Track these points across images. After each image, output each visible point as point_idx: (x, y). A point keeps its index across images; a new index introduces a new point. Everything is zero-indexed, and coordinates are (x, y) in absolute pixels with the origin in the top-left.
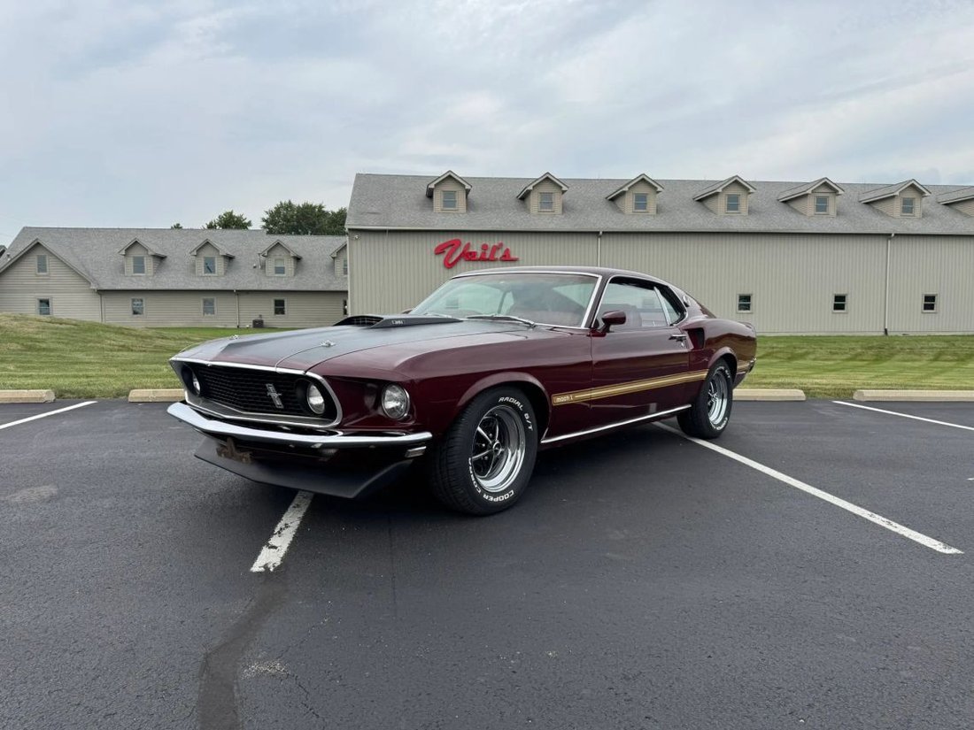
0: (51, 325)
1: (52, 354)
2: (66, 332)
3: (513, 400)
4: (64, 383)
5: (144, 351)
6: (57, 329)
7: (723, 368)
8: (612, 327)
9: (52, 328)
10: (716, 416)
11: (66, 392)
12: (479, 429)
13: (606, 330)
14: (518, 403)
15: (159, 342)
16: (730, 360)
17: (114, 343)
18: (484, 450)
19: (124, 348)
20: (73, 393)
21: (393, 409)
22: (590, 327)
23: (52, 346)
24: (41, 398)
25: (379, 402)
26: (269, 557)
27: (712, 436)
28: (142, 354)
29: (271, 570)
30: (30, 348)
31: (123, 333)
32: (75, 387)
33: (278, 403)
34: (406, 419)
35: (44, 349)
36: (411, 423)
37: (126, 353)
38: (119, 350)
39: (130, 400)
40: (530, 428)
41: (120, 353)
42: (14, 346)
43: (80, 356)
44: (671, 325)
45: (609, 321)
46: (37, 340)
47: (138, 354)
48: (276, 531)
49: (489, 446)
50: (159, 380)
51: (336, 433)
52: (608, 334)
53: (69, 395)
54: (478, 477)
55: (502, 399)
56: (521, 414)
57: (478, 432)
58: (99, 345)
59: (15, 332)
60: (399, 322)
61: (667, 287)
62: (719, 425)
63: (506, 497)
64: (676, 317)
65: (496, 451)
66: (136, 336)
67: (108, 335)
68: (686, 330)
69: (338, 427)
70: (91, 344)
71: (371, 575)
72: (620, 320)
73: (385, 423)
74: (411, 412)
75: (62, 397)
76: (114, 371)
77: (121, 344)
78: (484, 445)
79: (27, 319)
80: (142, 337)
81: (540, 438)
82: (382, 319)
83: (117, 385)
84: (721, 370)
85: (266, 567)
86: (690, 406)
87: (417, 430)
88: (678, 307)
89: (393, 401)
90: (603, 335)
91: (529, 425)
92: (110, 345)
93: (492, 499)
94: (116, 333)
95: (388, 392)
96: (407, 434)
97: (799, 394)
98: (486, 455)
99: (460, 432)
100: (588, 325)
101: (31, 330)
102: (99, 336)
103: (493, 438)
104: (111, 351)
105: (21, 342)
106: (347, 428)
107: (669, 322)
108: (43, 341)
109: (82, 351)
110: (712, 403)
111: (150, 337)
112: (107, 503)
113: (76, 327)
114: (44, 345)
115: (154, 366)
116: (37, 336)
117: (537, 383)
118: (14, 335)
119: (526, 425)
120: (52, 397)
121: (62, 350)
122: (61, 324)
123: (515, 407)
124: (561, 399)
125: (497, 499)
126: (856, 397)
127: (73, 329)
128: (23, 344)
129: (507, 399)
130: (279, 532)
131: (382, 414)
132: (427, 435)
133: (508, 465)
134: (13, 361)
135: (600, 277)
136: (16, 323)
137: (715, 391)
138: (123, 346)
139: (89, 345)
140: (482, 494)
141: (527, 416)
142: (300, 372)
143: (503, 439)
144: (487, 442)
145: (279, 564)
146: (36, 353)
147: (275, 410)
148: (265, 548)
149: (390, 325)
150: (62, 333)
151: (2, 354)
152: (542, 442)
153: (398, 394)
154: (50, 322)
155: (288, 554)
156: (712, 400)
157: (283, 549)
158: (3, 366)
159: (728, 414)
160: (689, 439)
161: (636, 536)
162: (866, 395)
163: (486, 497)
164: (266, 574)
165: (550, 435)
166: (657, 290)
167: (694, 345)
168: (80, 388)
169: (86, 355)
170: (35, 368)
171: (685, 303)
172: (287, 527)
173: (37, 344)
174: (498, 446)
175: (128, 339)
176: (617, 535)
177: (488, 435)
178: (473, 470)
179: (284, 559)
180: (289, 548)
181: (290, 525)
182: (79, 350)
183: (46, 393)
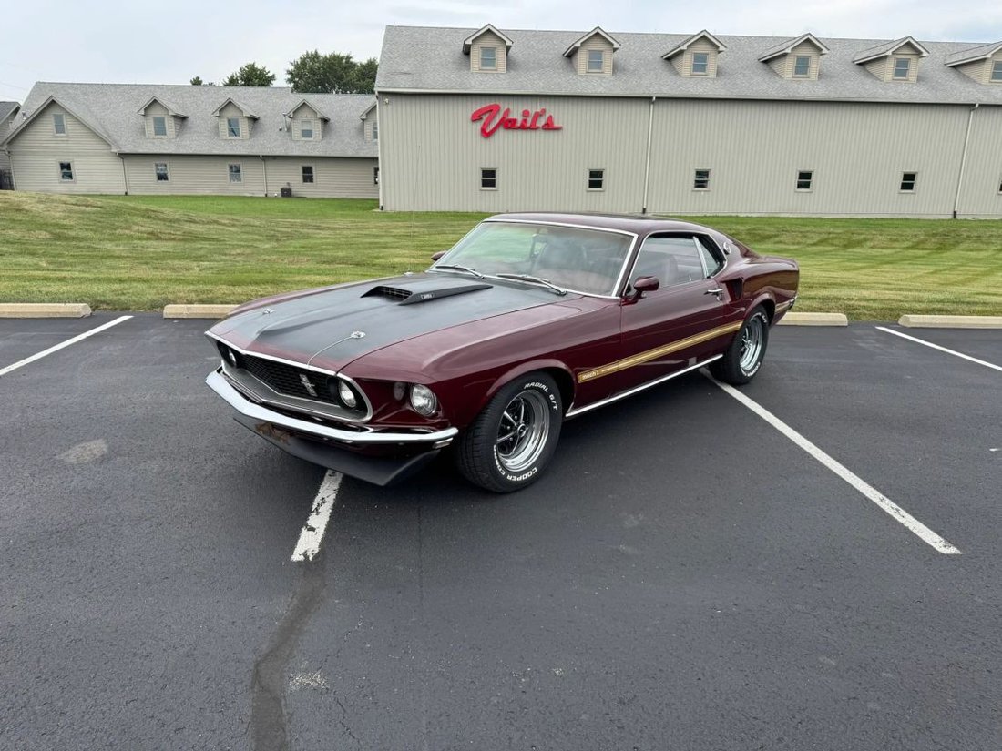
0: (77, 207)
1: (82, 244)
2: (93, 216)
3: (539, 385)
4: (98, 289)
5: (174, 239)
6: (83, 212)
7: (760, 314)
8: (644, 294)
9: (78, 212)
10: (748, 362)
11: (102, 302)
12: (506, 413)
13: (638, 297)
14: (544, 387)
15: (187, 227)
16: (768, 306)
17: (141, 228)
18: (508, 432)
19: (154, 236)
20: (108, 304)
21: (420, 408)
22: (621, 295)
23: (82, 234)
24: (78, 313)
25: (407, 397)
26: (308, 543)
27: (741, 382)
28: (172, 243)
29: (311, 558)
30: (59, 237)
31: (149, 217)
32: (110, 297)
33: (312, 391)
34: (435, 416)
35: (73, 238)
36: (436, 421)
37: (155, 243)
38: (150, 239)
39: (165, 316)
40: (555, 407)
41: (150, 243)
42: (43, 235)
43: (109, 245)
44: (708, 277)
45: (640, 290)
46: (64, 227)
47: (167, 243)
48: (314, 507)
49: (513, 429)
50: (192, 287)
51: (367, 430)
52: (639, 301)
53: (105, 306)
54: (501, 455)
55: (527, 386)
56: (546, 396)
57: (505, 417)
58: (126, 232)
59: (42, 217)
60: (427, 296)
61: (707, 236)
62: (751, 371)
63: (529, 475)
64: (714, 265)
65: (521, 433)
66: (164, 220)
67: (135, 219)
68: (723, 282)
69: (370, 423)
70: (120, 231)
71: (401, 568)
72: (653, 287)
73: (413, 420)
74: (438, 409)
75: (101, 310)
76: (144, 272)
77: (150, 230)
78: (509, 427)
79: (53, 201)
80: (170, 221)
81: (565, 411)
82: (408, 293)
83: (151, 294)
84: (758, 316)
85: (305, 554)
86: (721, 356)
87: (442, 426)
88: (718, 255)
89: (421, 399)
90: (634, 301)
91: (554, 405)
92: (138, 231)
93: (515, 478)
94: (143, 216)
95: (416, 390)
96: (434, 431)
97: (840, 318)
98: (512, 437)
99: (485, 422)
100: (620, 294)
101: (58, 215)
102: (126, 221)
103: (517, 421)
104: (140, 239)
105: (51, 229)
106: (378, 423)
107: (706, 274)
108: (71, 228)
109: (112, 240)
110: (745, 349)
111: (178, 221)
112: (155, 465)
114: (72, 233)
115: (183, 263)
116: (64, 222)
117: (562, 365)
118: (42, 221)
119: (551, 405)
120: (89, 311)
121: (91, 239)
122: (87, 206)
123: (540, 390)
124: (586, 377)
125: (520, 478)
126: (901, 321)
127: (100, 212)
128: (51, 233)
129: (533, 384)
130: (317, 509)
131: (411, 409)
132: (454, 431)
133: (530, 448)
134: (44, 254)
135: (636, 236)
136: (41, 206)
137: (750, 338)
138: (152, 233)
139: (117, 232)
140: (506, 475)
141: (552, 397)
142: (332, 373)
143: (528, 421)
144: (512, 425)
145: (317, 551)
146: (65, 243)
147: (308, 396)
148: (304, 531)
149: (419, 301)
150: (88, 218)
151: (32, 244)
152: (567, 415)
153: (426, 391)
154: (76, 205)
155: (325, 539)
156: (746, 346)
157: (321, 531)
158: (35, 262)
159: (760, 359)
160: (719, 385)
161: (650, 523)
162: (912, 320)
163: (509, 477)
164: (306, 564)
165: (576, 407)
166: (696, 240)
167: (731, 297)
168: (115, 298)
169: (117, 245)
170: (66, 264)
171: (725, 251)
172: (324, 502)
173: (66, 231)
174: (523, 428)
175: (157, 224)
176: (631, 521)
177: (513, 418)
178: (497, 455)
179: (321, 545)
180: (326, 530)
181: (327, 499)
182: (107, 239)
183: (84, 307)
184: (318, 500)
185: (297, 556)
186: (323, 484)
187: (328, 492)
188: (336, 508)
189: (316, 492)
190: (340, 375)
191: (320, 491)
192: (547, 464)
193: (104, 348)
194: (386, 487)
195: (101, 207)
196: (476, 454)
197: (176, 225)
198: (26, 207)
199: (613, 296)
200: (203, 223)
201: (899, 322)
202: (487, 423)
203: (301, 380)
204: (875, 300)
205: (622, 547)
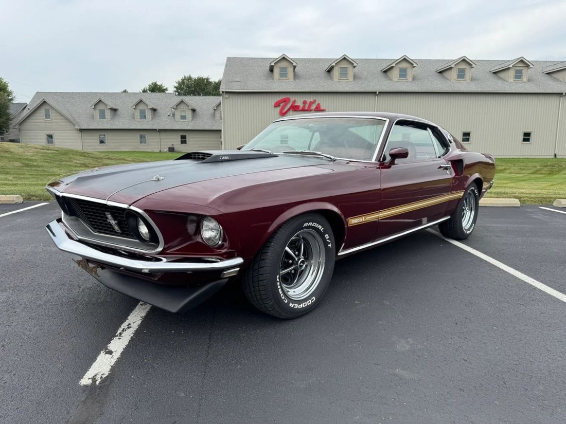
0: (42, 151)
1: (39, 169)
2: (50, 155)
3: (316, 225)
4: (34, 190)
6: (45, 153)
7: (473, 188)
8: (397, 161)
9: (42, 153)
10: (467, 221)
11: (33, 196)
12: (287, 248)
13: (392, 163)
14: (320, 227)
16: (478, 183)
17: (78, 161)
18: (290, 265)
20: (37, 197)
21: (209, 239)
22: (379, 161)
23: (40, 164)
24: (13, 201)
25: (198, 231)
26: (102, 365)
27: (462, 238)
29: (98, 383)
30: (27, 165)
31: (84, 156)
32: (39, 193)
33: (116, 228)
34: (221, 247)
35: (35, 166)
36: (223, 251)
38: (80, 166)
40: (329, 245)
41: (80, 168)
42: (17, 164)
43: (55, 170)
44: (439, 157)
45: (394, 156)
46: (31, 160)
48: (119, 332)
49: (295, 262)
51: (160, 260)
52: (393, 166)
53: (35, 198)
54: (284, 286)
55: (306, 225)
56: (322, 235)
57: (286, 251)
58: (68, 163)
59: (19, 155)
60: (224, 158)
61: (436, 128)
62: (469, 230)
63: (309, 303)
64: (443, 151)
65: (301, 266)
66: (92, 157)
67: (75, 157)
68: (450, 161)
69: (161, 253)
70: (65, 163)
71: (182, 394)
72: (404, 155)
73: (202, 250)
74: (224, 240)
75: (29, 199)
77: (82, 162)
78: (291, 261)
80: (97, 158)
81: (337, 251)
82: (211, 155)
84: (472, 190)
85: (94, 379)
86: (449, 217)
87: (229, 256)
88: (444, 143)
89: (210, 232)
90: (389, 167)
91: (329, 243)
92: (76, 163)
93: (297, 306)
94: (80, 156)
95: (205, 223)
96: (221, 260)
97: (516, 202)
98: (293, 269)
99: (269, 254)
100: (378, 159)
101: (29, 154)
102: (70, 158)
103: (298, 256)
104: (75, 167)
106: (168, 254)
107: (438, 155)
108: (36, 161)
109: (58, 167)
110: (464, 214)
111: (101, 158)
113: (57, 152)
114: (35, 163)
116: (32, 158)
117: (335, 209)
118: (19, 157)
119: (326, 243)
120: (21, 200)
121: (45, 167)
122: (48, 150)
123: (317, 230)
124: (354, 221)
125: (301, 306)
126: (555, 204)
128: (23, 163)
129: (310, 224)
130: (120, 334)
131: (201, 241)
132: (239, 260)
133: (310, 279)
134: (14, 174)
135: (388, 121)
136: (21, 150)
137: (467, 206)
138: (84, 164)
139: (62, 163)
140: (288, 303)
141: (327, 236)
142: (125, 206)
143: (308, 255)
144: (293, 259)
145: (107, 374)
146: (29, 168)
147: (116, 233)
148: (102, 353)
149: (217, 160)
150: (47, 156)
151: (8, 169)
152: (339, 254)
153: (213, 224)
154: (42, 149)
155: (119, 362)
156: (465, 211)
157: (117, 355)
158: (6, 177)
159: (474, 221)
160: (446, 240)
161: (420, 347)
162: (562, 203)
163: (291, 305)
164: (92, 388)
165: (345, 248)
166: (429, 130)
167: (455, 172)
168: (42, 193)
169: (60, 170)
170: (24, 178)
171: (449, 140)
172: (129, 328)
173: (32, 162)
174: (303, 262)
175: (88, 159)
176: (403, 346)
177: (294, 253)
178: (280, 285)
179: (113, 369)
180: (122, 353)
181: (132, 325)
182: (56, 167)
183: (17, 198)
184: (124, 326)
185: (86, 381)
186: (134, 312)
187: (135, 319)
188: (137, 333)
189: (126, 318)
190: (132, 208)
191: (129, 318)
192: (324, 294)
193: (18, 220)
194: (178, 313)
195: (57, 151)
196: (261, 283)
197: (100, 160)
198: (12, 150)
199: (373, 161)
200: (116, 159)
201: (554, 204)
202: (271, 255)
203: (107, 218)
204: (531, 194)
205: (399, 371)
